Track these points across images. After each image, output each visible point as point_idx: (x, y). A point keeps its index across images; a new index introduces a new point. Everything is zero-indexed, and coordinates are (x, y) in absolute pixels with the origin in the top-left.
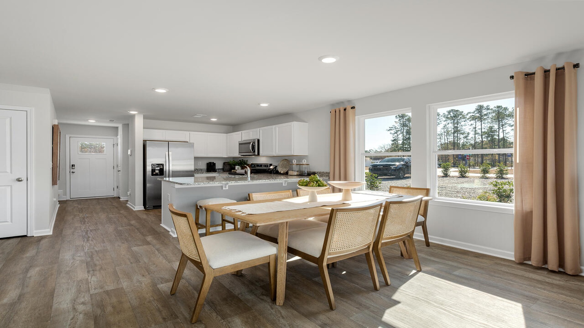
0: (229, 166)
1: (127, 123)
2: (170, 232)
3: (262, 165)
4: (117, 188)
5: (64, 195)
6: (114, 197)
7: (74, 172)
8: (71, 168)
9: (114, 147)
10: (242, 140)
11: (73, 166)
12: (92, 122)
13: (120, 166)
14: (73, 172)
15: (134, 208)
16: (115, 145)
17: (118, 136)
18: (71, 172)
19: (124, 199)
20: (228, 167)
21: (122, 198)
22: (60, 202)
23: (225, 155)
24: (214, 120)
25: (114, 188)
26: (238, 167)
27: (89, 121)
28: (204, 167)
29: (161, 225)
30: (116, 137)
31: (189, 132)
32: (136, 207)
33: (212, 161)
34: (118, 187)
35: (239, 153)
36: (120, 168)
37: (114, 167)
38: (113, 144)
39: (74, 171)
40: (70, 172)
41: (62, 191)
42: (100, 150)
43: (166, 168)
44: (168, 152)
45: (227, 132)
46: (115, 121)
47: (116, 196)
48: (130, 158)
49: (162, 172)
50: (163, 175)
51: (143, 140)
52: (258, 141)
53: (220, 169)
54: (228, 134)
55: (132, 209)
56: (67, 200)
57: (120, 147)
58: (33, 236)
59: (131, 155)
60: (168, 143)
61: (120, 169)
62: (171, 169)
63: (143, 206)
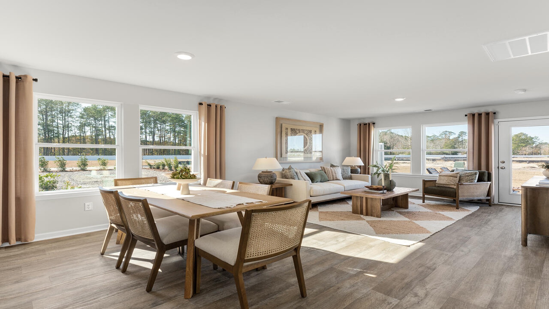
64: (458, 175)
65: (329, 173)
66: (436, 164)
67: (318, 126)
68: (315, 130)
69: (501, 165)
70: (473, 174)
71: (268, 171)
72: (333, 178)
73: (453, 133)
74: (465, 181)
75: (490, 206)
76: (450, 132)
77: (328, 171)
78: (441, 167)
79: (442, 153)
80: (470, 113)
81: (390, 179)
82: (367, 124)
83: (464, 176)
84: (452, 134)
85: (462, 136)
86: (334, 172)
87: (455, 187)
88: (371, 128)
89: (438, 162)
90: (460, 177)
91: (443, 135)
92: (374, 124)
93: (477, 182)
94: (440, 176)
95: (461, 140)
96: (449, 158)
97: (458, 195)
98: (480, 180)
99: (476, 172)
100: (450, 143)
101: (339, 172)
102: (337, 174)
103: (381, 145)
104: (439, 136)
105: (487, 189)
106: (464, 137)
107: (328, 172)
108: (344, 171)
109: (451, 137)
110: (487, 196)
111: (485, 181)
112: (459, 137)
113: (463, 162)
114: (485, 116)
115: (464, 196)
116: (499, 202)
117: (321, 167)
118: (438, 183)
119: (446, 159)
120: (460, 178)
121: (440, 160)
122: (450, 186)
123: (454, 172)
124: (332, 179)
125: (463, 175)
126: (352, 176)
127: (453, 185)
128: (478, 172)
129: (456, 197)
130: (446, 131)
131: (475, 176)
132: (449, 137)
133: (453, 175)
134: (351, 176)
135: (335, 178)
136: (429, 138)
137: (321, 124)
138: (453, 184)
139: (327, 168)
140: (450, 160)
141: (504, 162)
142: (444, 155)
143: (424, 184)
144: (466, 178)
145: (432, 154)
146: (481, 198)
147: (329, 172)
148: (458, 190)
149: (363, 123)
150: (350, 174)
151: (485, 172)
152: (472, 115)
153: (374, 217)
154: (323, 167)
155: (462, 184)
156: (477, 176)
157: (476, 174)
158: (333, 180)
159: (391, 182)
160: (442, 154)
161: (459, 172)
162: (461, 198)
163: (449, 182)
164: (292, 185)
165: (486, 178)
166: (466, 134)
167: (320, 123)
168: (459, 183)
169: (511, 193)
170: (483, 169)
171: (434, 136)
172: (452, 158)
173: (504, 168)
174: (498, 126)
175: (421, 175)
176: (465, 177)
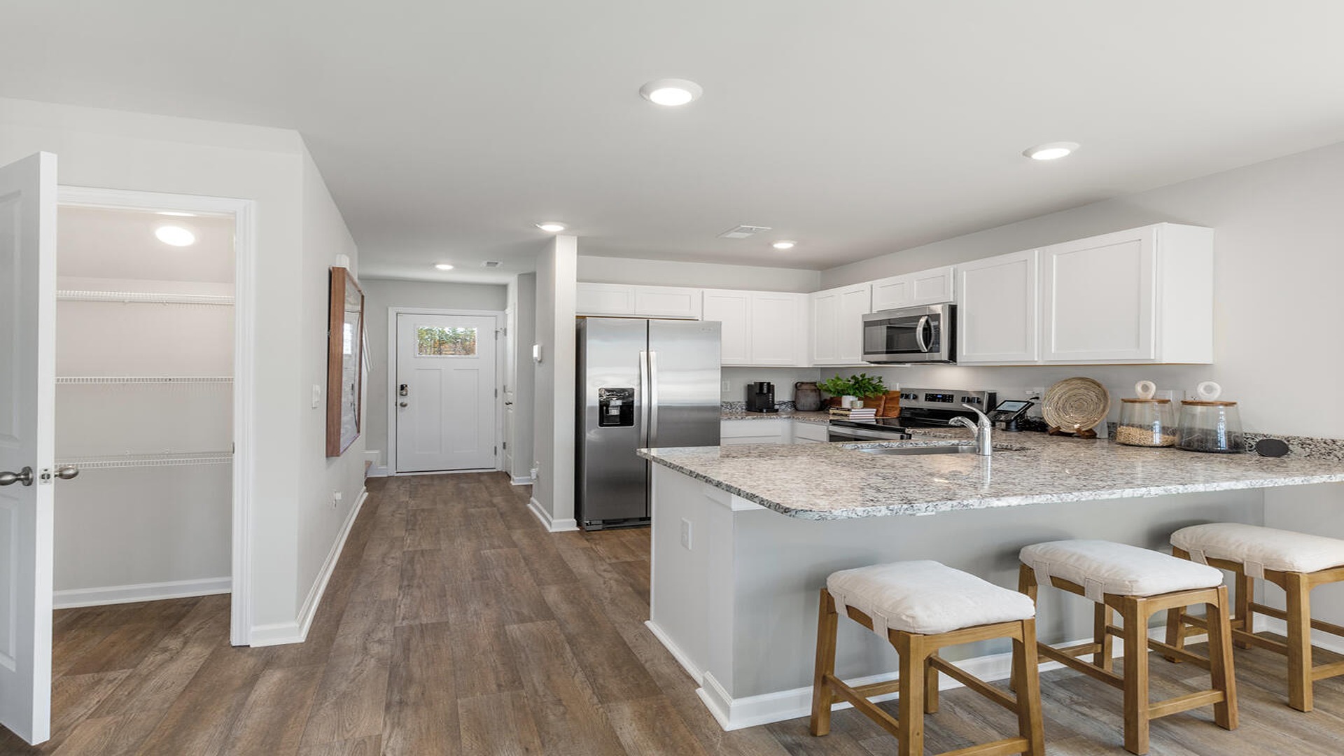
0: (814, 394)
1: (529, 270)
2: (699, 686)
3: (952, 396)
4: (504, 447)
5: (382, 465)
6: (498, 472)
7: (405, 405)
8: (398, 394)
9: (496, 339)
10: (874, 311)
11: (402, 387)
12: (444, 269)
13: (510, 390)
14: (403, 405)
15: (550, 523)
16: (499, 333)
17: (507, 310)
18: (398, 404)
19: (520, 481)
20: (810, 399)
21: (515, 478)
22: (371, 483)
23: (801, 360)
24: (783, 246)
25: (496, 448)
26: (851, 398)
27: (439, 267)
28: (740, 397)
29: (647, 623)
30: (501, 312)
31: (701, 290)
32: (554, 521)
33: (765, 379)
34: (507, 447)
35: (865, 353)
36: (512, 394)
37: (496, 391)
38: (494, 330)
39: (405, 402)
40: (396, 405)
41: (377, 452)
42: (464, 346)
43: (642, 401)
44: (646, 353)
45: (810, 290)
46: (500, 263)
47: (500, 470)
48: (539, 371)
49: (627, 415)
50: (632, 425)
51: (577, 317)
52: (953, 310)
53: (785, 403)
54: (815, 294)
55: (543, 526)
56: (389, 477)
57: (512, 338)
58: (249, 646)
59: (540, 362)
60: (648, 321)
61: (511, 396)
62: (655, 403)
63: (575, 518)
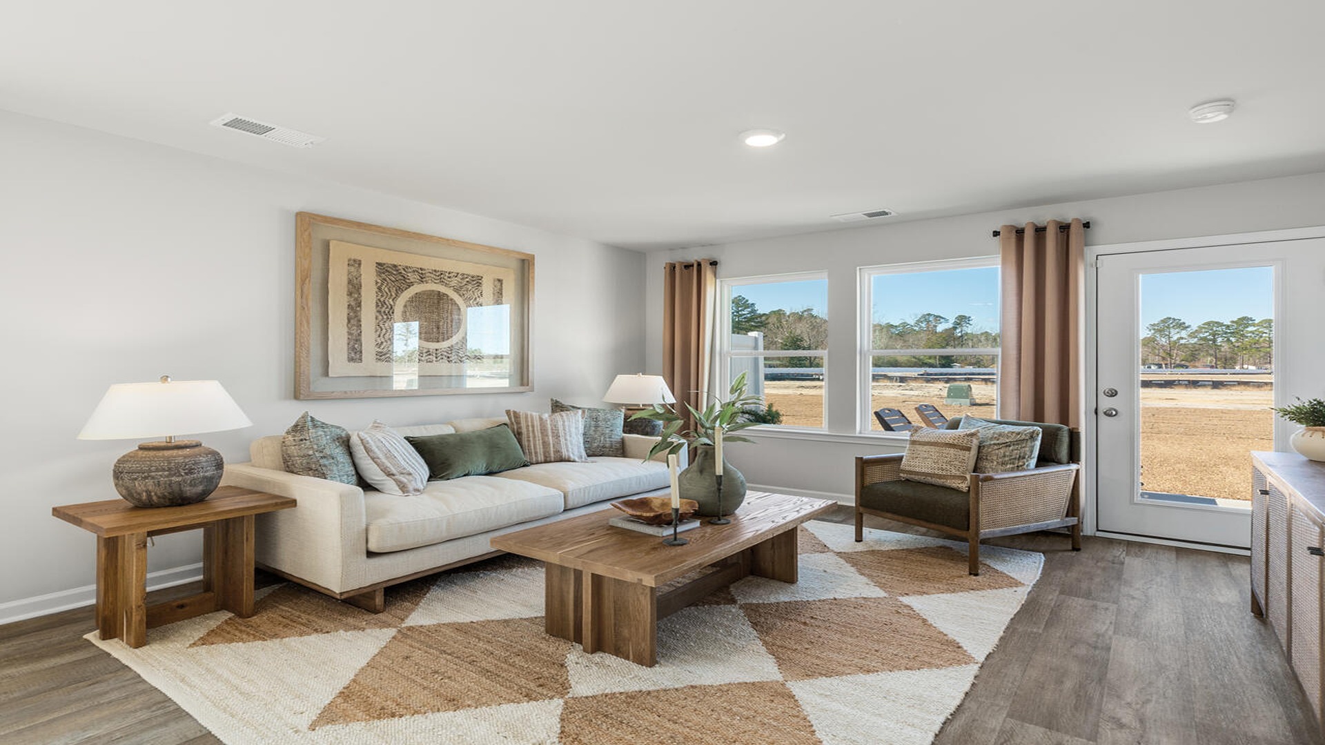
64: (975, 442)
65: (531, 435)
66: (907, 390)
67: (515, 264)
68: (500, 278)
69: (1106, 403)
70: (1023, 437)
71: (174, 443)
72: (546, 453)
73: (943, 318)
74: (995, 463)
75: (1076, 549)
76: (937, 317)
77: (530, 429)
78: (917, 406)
79: (921, 363)
80: (1013, 224)
81: (719, 471)
82: (692, 266)
83: (995, 444)
84: (942, 320)
85: (962, 326)
86: (550, 434)
87: (963, 486)
88: (705, 276)
89: (913, 384)
90: (979, 447)
91: (922, 322)
92: (714, 264)
93: (1038, 466)
94: (913, 443)
95: (960, 334)
96: (936, 375)
97: (977, 522)
98: (1046, 459)
99: (1033, 432)
100: (936, 340)
101: (573, 431)
102: (562, 439)
103: (756, 339)
104: (916, 326)
105: (1069, 491)
106: (964, 328)
107: (528, 431)
108: (596, 427)
109: (940, 328)
110: (1067, 516)
111: (1059, 463)
112: (955, 328)
113: (966, 384)
114: (1057, 234)
115: (994, 523)
116: (1098, 530)
117: (508, 412)
118: (907, 468)
119: (929, 379)
120: (979, 452)
121: (915, 379)
122: (949, 483)
123: (960, 431)
124: (541, 458)
125: (991, 439)
126: (628, 443)
127: (954, 477)
128: (1041, 430)
129: (968, 529)
130: (929, 315)
131: (1029, 443)
132: (935, 326)
133: (955, 442)
134: (623, 441)
135: (552, 455)
136: (893, 330)
137: (524, 258)
138: (958, 473)
139: (526, 417)
140: (937, 379)
141: (1113, 394)
142: (925, 369)
143: (859, 473)
144: (1002, 451)
145: (901, 366)
146: (1048, 525)
147: (533, 431)
148: (978, 503)
149: (681, 263)
150: (619, 433)
151: (1059, 429)
152: (1014, 231)
153: (627, 658)
154: (515, 412)
155: (991, 479)
156: (1038, 443)
157: (1032, 437)
158: (546, 462)
159: (719, 484)
160: (921, 366)
161: (978, 431)
162: (985, 532)
163: (944, 467)
164: (293, 503)
165: (1064, 452)
166: (969, 321)
167: (519, 253)
168: (982, 476)
169: (1135, 501)
170: (1051, 419)
171: (904, 324)
172: (941, 374)
173: (1114, 413)
174: (1097, 268)
175: (857, 435)
176: (996, 447)
